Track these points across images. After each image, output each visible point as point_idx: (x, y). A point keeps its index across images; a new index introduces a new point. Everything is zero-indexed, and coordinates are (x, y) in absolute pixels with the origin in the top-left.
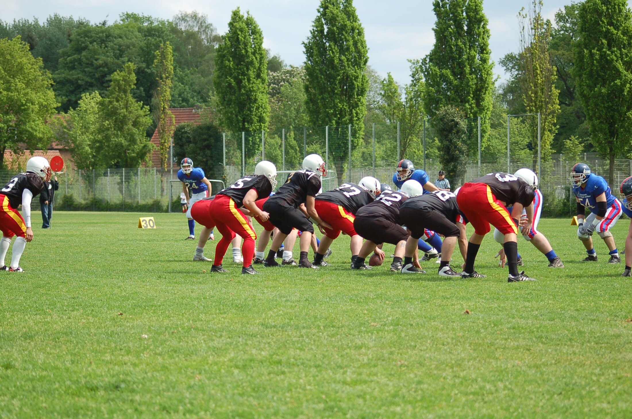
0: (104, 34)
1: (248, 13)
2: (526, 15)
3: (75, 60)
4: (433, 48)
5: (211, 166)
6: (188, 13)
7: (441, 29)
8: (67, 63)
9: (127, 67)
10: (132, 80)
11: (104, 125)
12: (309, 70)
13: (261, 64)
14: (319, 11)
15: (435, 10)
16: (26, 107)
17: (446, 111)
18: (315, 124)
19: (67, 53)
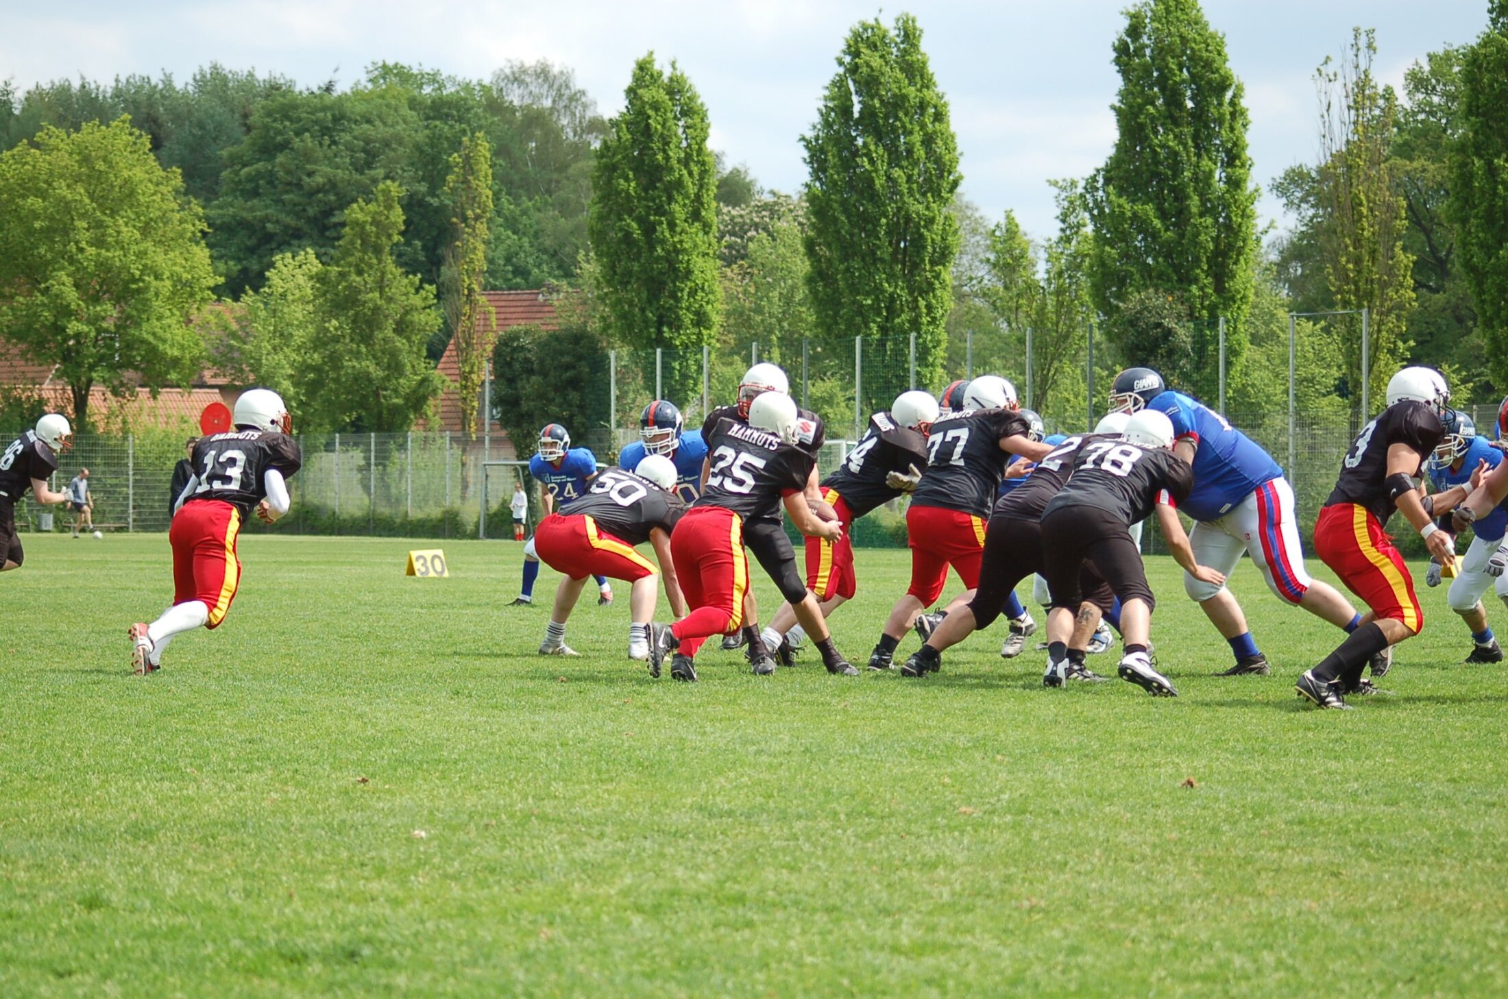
0: (329, 114)
1: (673, 65)
2: (1335, 75)
3: (259, 175)
4: (1112, 151)
5: (582, 430)
6: (527, 65)
7: (1131, 107)
8: (240, 182)
9: (383, 191)
10: (395, 223)
11: (327, 330)
12: (817, 202)
13: (701, 187)
14: (841, 63)
15: (1117, 61)
16: (141, 284)
17: (1142, 302)
18: (829, 330)
19: (241, 157)
